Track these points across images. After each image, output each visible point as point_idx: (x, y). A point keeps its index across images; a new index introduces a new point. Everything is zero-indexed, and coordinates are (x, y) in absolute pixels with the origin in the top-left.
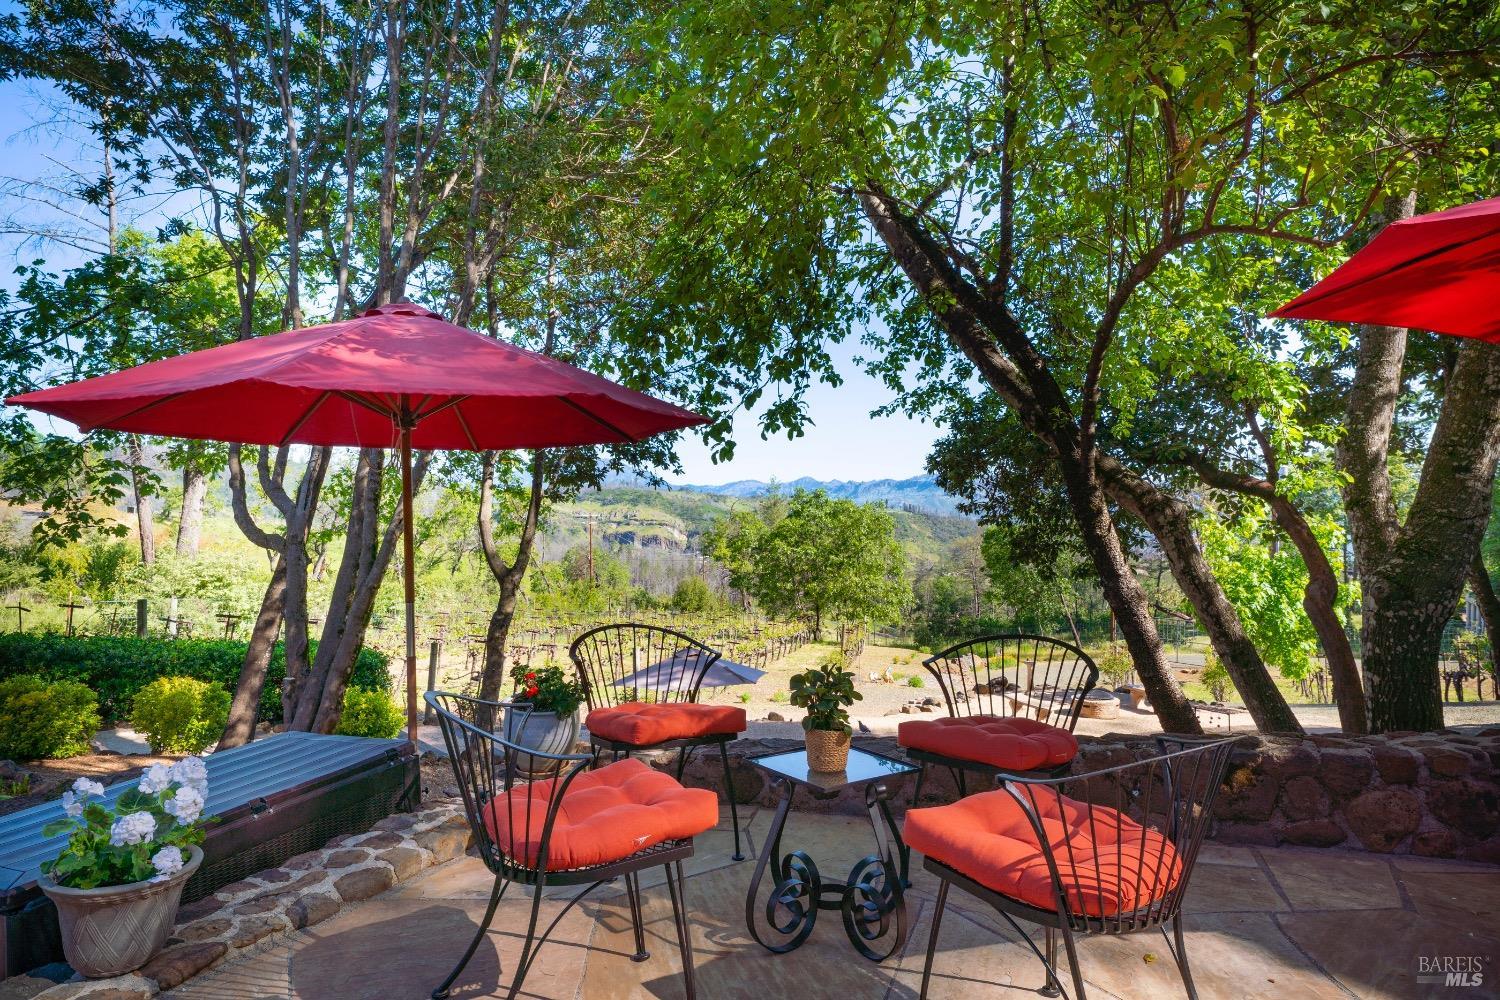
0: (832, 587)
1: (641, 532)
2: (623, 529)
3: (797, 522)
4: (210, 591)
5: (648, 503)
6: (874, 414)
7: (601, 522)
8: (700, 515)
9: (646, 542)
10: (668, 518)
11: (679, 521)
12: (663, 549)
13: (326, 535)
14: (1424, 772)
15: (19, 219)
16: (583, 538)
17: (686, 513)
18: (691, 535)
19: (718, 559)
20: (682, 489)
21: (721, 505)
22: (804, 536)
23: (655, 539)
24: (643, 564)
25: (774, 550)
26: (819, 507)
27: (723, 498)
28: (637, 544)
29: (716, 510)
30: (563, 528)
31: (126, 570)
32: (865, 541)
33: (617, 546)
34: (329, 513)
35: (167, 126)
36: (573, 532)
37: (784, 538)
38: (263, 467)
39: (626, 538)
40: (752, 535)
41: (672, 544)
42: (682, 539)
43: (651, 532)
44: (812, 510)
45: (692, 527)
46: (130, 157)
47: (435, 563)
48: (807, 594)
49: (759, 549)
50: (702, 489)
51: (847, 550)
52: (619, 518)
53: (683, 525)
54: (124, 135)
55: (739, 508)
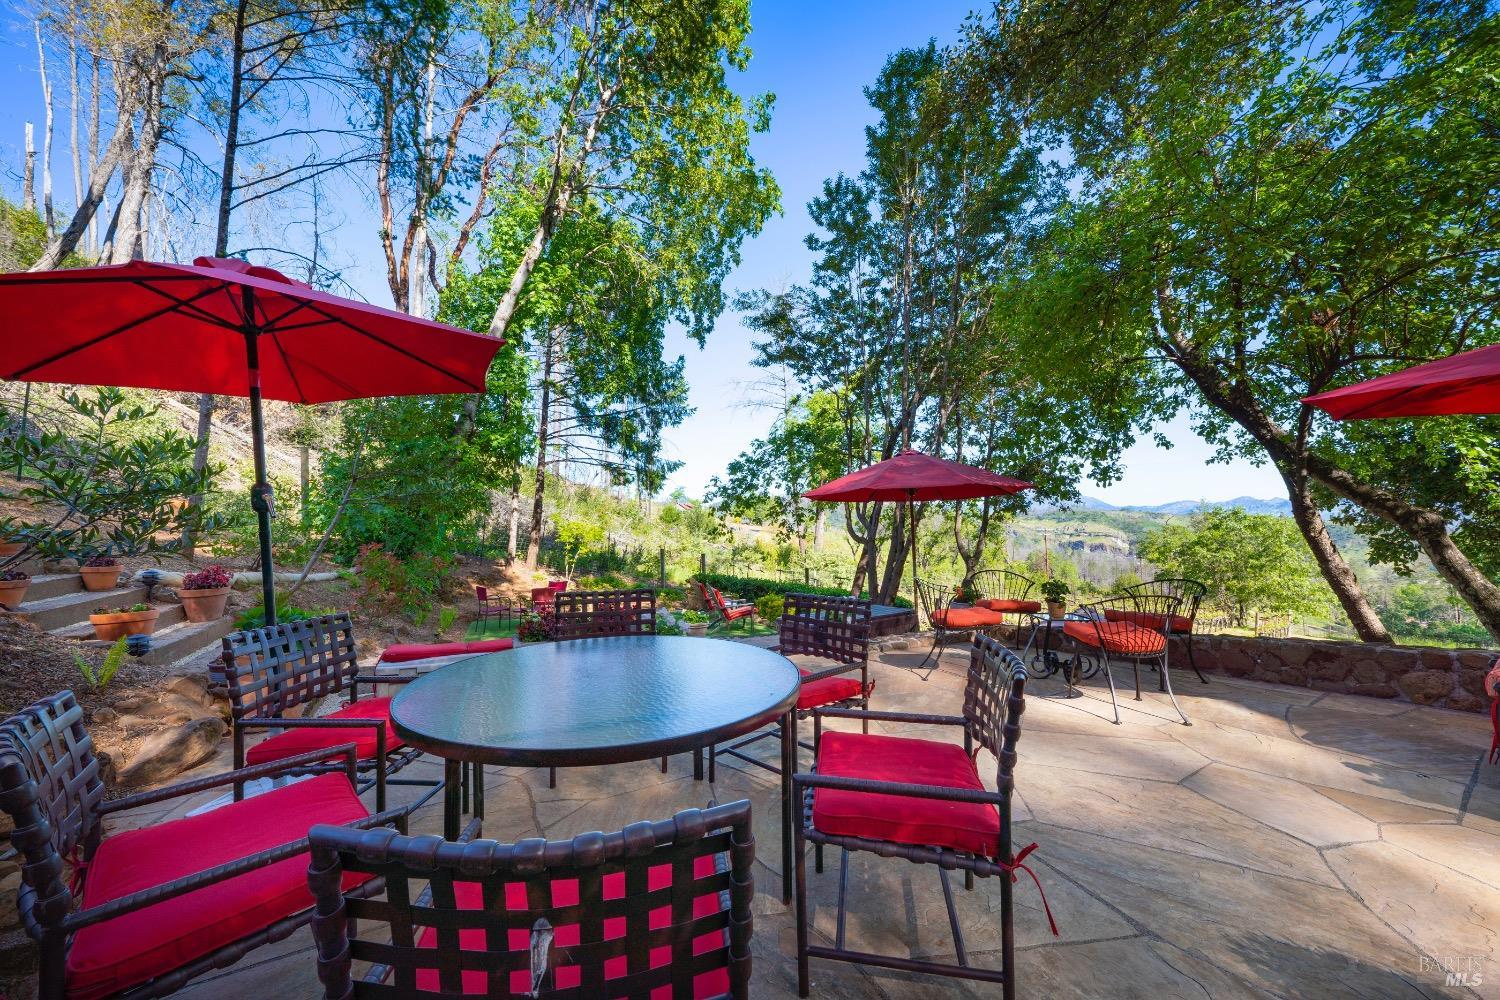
0: (1252, 584)
1: (1089, 541)
2: (1075, 539)
3: (1217, 534)
4: (830, 568)
5: (1094, 520)
6: (1208, 462)
7: (1057, 534)
8: (1140, 528)
9: (1094, 548)
10: (1113, 531)
11: (1121, 534)
12: (1109, 554)
13: (882, 540)
14: (1457, 665)
15: (753, 399)
16: (1041, 546)
17: (1127, 527)
18: (1131, 543)
19: (1151, 561)
20: (1123, 510)
21: (1159, 521)
22: (1222, 545)
23: (1101, 547)
24: (1092, 564)
25: (1194, 554)
26: (1239, 520)
27: (1162, 516)
28: (1087, 550)
29: (1155, 525)
30: (1029, 538)
31: (794, 557)
32: (1286, 548)
33: (1070, 551)
34: (883, 528)
35: (819, 369)
36: (1036, 541)
37: (1204, 545)
38: (858, 509)
39: (1078, 545)
40: (1176, 543)
41: (1116, 550)
42: (1126, 546)
43: (1097, 541)
44: (1232, 524)
45: (1133, 537)
46: (806, 385)
47: (941, 559)
48: (1228, 589)
49: (1182, 553)
50: (1140, 509)
51: (1268, 555)
52: (1071, 531)
53: (1125, 537)
54: (804, 376)
55: (1174, 522)
